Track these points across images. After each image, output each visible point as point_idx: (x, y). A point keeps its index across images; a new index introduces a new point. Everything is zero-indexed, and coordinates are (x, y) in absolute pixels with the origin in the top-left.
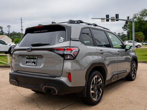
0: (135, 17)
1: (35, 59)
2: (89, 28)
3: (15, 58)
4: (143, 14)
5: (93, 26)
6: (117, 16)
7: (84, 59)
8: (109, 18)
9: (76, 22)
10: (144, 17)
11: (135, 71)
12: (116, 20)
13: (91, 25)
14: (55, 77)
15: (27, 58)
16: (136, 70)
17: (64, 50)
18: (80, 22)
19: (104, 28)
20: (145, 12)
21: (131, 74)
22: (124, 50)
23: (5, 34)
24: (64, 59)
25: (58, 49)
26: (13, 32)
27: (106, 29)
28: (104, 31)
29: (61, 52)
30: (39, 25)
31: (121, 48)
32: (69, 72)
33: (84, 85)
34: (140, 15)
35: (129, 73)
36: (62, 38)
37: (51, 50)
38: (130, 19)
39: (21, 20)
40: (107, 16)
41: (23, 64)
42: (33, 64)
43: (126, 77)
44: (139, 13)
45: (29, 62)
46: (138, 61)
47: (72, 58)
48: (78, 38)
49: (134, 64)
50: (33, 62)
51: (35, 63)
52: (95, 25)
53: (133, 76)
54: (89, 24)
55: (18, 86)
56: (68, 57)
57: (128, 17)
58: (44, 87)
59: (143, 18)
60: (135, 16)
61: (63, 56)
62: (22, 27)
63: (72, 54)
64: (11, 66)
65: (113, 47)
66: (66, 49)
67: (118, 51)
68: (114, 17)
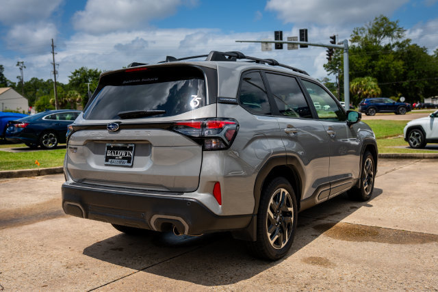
0: (356, 38)
1: (131, 149)
2: (259, 70)
3: (76, 148)
4: (378, 29)
5: (267, 66)
6: (304, 34)
7: (250, 149)
8: (281, 39)
9: (227, 57)
10: (380, 37)
11: (370, 175)
12: (302, 46)
13: (263, 62)
14: (182, 193)
15: (109, 148)
16: (372, 173)
17: (204, 126)
18: (236, 55)
19: (294, 70)
20: (382, 25)
21: (362, 183)
22: (344, 124)
23: (11, 86)
24: (204, 149)
25: (187, 125)
26: (33, 79)
27: (301, 72)
28: (295, 77)
29: (195, 133)
30: (134, 64)
31: (336, 118)
32: (216, 180)
33: (251, 212)
34: (370, 32)
35: (356, 181)
36: (196, 96)
37: (172, 127)
38: (339, 44)
39: (53, 46)
40: (278, 35)
41: (97, 164)
42: (124, 163)
43: (348, 191)
44: (366, 28)
45: (114, 158)
46: (379, 153)
47: (223, 146)
48: (235, 97)
49: (369, 160)
50: (124, 158)
51: (129, 160)
52: (273, 63)
53: (366, 189)
54: (258, 61)
55: (87, 217)
56: (211, 144)
57: (334, 38)
58: (155, 217)
59: (378, 39)
60: (357, 34)
61: (201, 141)
62: (56, 66)
63: (221, 135)
64: (64, 170)
65: (317, 118)
66: (207, 124)
67: (331, 128)
68: (297, 37)
